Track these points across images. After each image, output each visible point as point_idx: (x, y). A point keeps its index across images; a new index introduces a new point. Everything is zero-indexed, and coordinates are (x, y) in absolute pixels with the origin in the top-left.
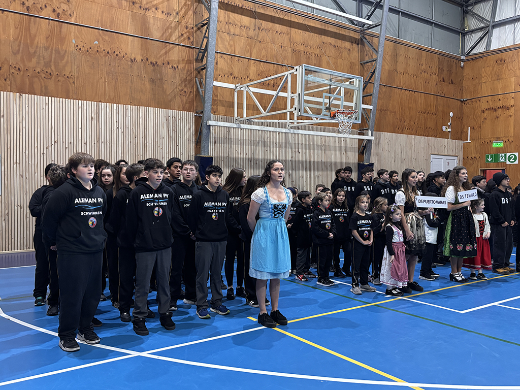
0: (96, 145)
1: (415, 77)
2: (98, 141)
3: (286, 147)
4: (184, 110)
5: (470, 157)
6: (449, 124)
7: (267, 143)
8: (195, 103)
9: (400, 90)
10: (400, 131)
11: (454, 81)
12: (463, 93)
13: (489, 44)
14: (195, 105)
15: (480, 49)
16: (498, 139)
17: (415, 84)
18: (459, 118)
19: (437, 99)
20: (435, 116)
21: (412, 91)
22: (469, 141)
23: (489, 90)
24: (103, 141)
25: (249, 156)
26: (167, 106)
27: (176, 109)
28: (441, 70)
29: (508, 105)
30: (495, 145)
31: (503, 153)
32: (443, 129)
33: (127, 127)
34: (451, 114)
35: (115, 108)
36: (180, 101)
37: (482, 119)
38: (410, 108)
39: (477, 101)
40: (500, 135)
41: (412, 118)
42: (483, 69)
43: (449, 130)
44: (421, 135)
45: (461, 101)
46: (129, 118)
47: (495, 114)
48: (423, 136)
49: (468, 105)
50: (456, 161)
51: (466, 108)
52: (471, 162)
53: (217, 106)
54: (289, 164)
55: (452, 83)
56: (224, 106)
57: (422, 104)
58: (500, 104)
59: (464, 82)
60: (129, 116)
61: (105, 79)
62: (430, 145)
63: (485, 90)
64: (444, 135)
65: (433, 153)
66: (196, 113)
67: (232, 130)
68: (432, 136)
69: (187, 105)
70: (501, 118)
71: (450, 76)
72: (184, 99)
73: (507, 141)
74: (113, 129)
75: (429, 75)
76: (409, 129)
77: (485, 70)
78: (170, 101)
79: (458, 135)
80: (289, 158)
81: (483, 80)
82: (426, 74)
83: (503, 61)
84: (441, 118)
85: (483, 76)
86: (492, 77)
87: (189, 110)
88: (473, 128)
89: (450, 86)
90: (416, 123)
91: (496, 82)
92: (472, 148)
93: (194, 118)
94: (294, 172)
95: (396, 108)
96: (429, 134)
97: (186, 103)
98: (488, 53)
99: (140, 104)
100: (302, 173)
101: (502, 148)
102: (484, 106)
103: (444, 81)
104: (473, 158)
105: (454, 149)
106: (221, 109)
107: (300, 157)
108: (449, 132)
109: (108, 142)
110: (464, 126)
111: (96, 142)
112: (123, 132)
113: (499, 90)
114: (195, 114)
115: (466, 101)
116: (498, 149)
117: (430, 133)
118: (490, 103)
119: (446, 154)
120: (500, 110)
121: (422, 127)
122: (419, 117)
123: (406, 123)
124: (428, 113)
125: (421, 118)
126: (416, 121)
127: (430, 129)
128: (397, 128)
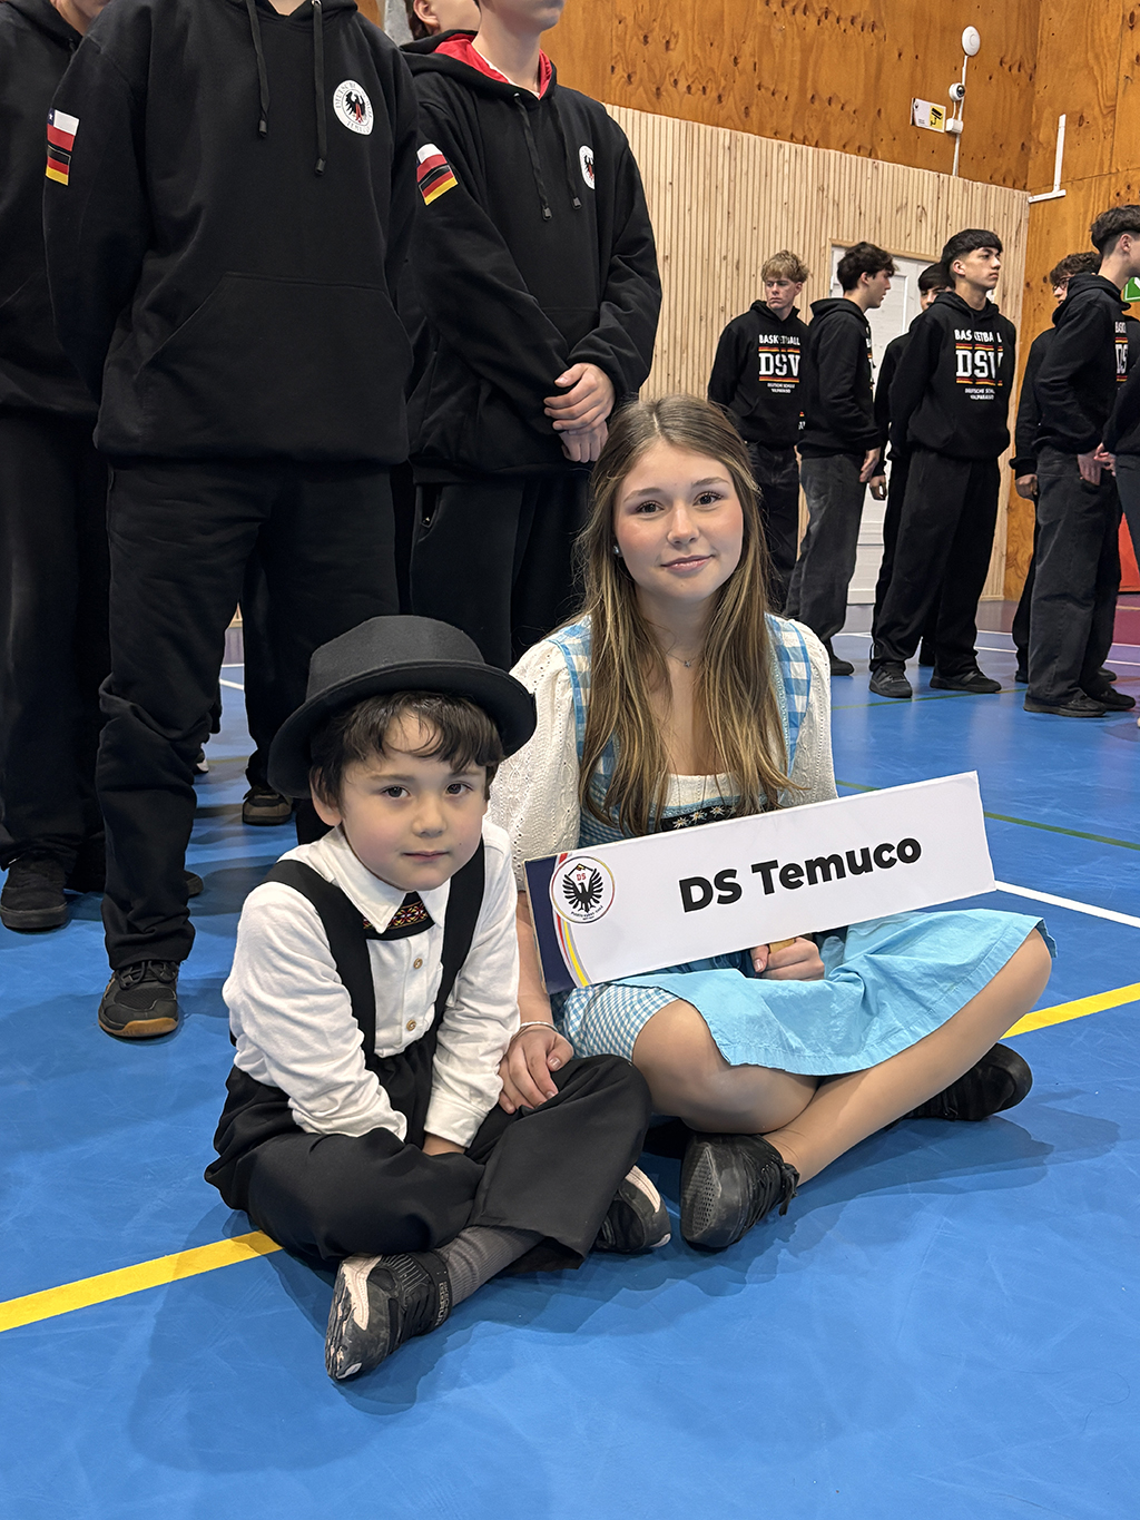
6: (953, 90)
18: (1015, 66)
20: (869, 37)
22: (1057, 192)
32: (916, 113)
34: (970, 38)
37: (1126, 63)
41: (718, 23)
43: (951, 125)
44: (776, 135)
48: (792, 138)
62: (831, 194)
64: (920, 150)
68: (843, 148)
76: (696, 88)
79: (1006, 156)
84: (908, 54)
88: (1078, 121)
90: (746, 62)
96: (825, 132)
108: (952, 134)
110: (1039, 113)
117: (835, 131)
121: (784, 88)
122: (766, 32)
123: (676, 56)
124: (827, 13)
125: (777, 38)
126: (747, 49)
127: (836, 107)
128: (620, 72)
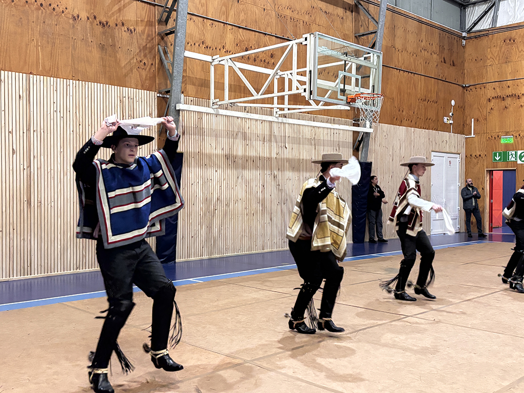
0: (25, 134)
1: (415, 55)
2: (29, 130)
3: (270, 141)
4: (143, 88)
5: (474, 155)
6: (451, 114)
7: (248, 135)
8: (157, 79)
9: (398, 70)
10: (399, 122)
11: (455, 63)
12: (464, 77)
13: (495, 20)
14: (157, 82)
15: (485, 25)
16: (507, 133)
17: (415, 65)
18: (461, 107)
19: (438, 83)
20: (436, 105)
21: (412, 73)
22: (472, 136)
23: (497, 74)
24: (35, 129)
25: (226, 152)
26: (120, 82)
27: (133, 86)
28: (442, 48)
29: (518, 93)
30: (503, 141)
31: (513, 150)
32: (445, 120)
33: (68, 110)
34: (453, 103)
35: (52, 83)
36: (138, 76)
37: (488, 109)
38: (410, 93)
39: (482, 88)
40: (510, 128)
41: (411, 106)
42: (489, 50)
43: (451, 122)
44: (421, 128)
45: (463, 87)
46: (71, 98)
47: (503, 104)
48: (423, 128)
49: (471, 93)
50: (458, 159)
51: (469, 96)
52: (476, 161)
53: (186, 84)
54: (274, 163)
55: (454, 65)
56: (194, 84)
57: (422, 88)
58: (509, 92)
59: (466, 65)
60: (71, 94)
61: (37, 42)
62: (431, 139)
63: (491, 74)
64: (445, 128)
65: (434, 150)
66: (160, 93)
67: (205, 117)
68: (432, 129)
69: (147, 82)
70: (511, 109)
71: (451, 57)
72: (144, 73)
73: (518, 136)
74: (49, 112)
75: (430, 54)
76: (407, 120)
77: (491, 51)
78: (126, 76)
79: (461, 128)
80: (274, 155)
81: (489, 62)
82: (426, 52)
83: (512, 40)
84: (443, 107)
85: (489, 57)
86: (499, 59)
87: (149, 89)
88: (477, 120)
89: (451, 68)
90: (415, 113)
91: (504, 65)
92: (477, 145)
93: (156, 100)
94: (280, 173)
95: (395, 93)
96: (429, 126)
97: (146, 80)
98: (494, 30)
99: (86, 79)
100: (289, 174)
101: (512, 145)
102: (490, 93)
103: (445, 62)
104: (478, 156)
105: (456, 146)
106: (190, 88)
107: (287, 154)
108: (451, 124)
109: (42, 131)
110: (467, 118)
111: (25, 131)
112: (63, 117)
113: (508, 74)
114: (158, 95)
115: (468, 87)
116: (506, 145)
117: (431, 125)
118: (498, 90)
119: (448, 151)
120: (509, 99)
121: (422, 117)
122: (419, 105)
123: (404, 113)
124: (429, 100)
125: (420, 106)
126: (416, 110)
127: (431, 120)
128: (395, 118)
